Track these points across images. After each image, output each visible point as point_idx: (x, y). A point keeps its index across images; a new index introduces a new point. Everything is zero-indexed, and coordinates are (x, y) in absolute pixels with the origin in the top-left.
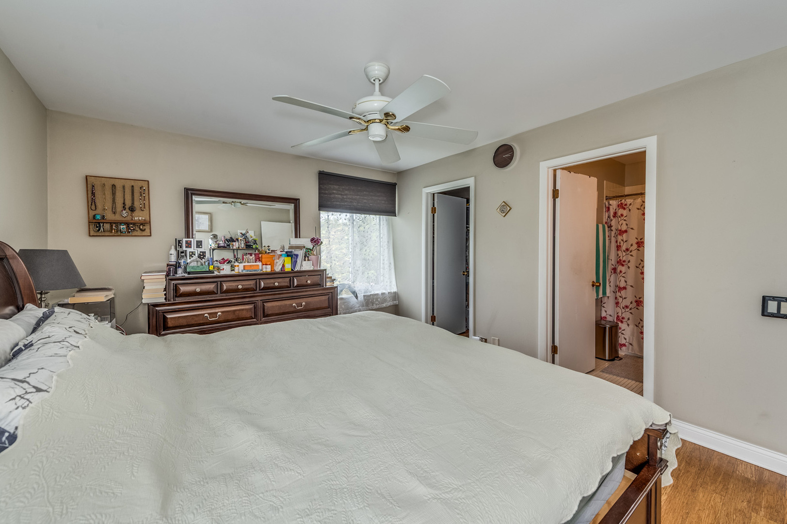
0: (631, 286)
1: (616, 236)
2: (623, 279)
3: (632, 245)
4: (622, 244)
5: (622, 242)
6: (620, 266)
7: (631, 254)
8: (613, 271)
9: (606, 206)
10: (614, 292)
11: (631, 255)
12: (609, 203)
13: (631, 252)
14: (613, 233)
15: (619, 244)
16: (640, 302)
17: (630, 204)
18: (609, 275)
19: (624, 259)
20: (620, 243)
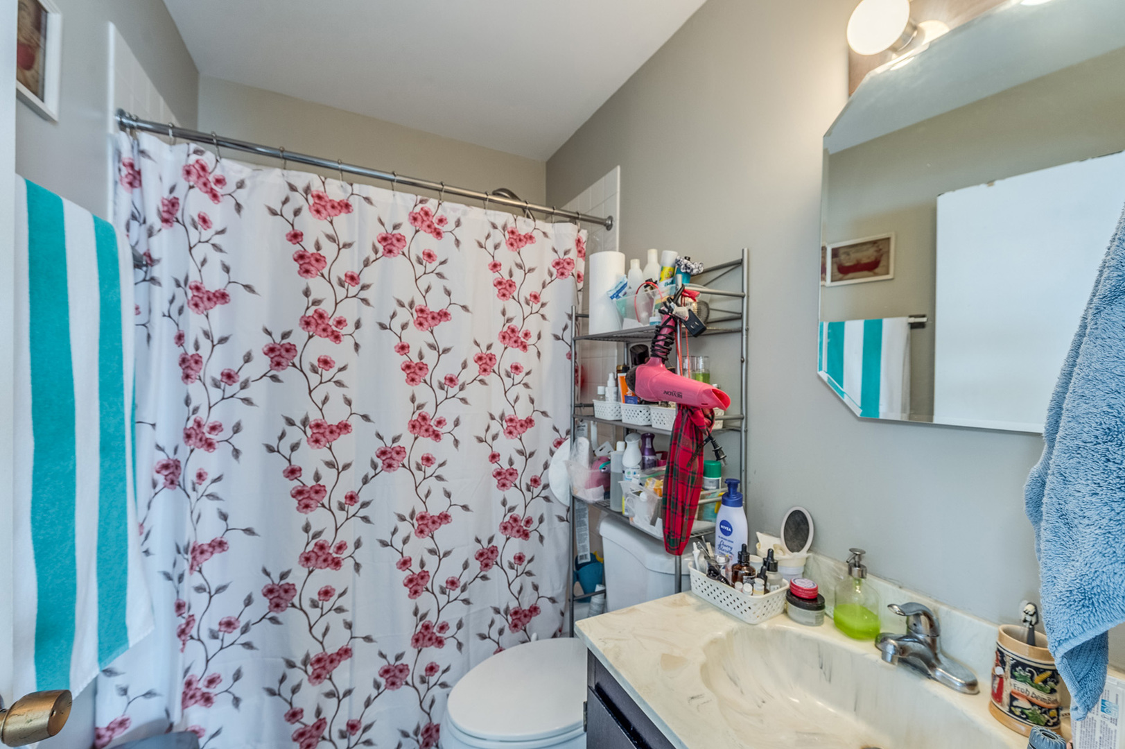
0: (249, 531)
1: (175, 313)
2: (209, 509)
3: (248, 358)
4: (204, 351)
5: (205, 345)
6: (201, 452)
7: (244, 394)
8: (161, 479)
9: (118, 154)
10: (168, 577)
11: (247, 401)
12: (136, 143)
13: (244, 386)
14: (161, 296)
15: (191, 351)
16: (286, 591)
17: (241, 185)
18: (143, 502)
19: (215, 418)
20: (197, 347)
